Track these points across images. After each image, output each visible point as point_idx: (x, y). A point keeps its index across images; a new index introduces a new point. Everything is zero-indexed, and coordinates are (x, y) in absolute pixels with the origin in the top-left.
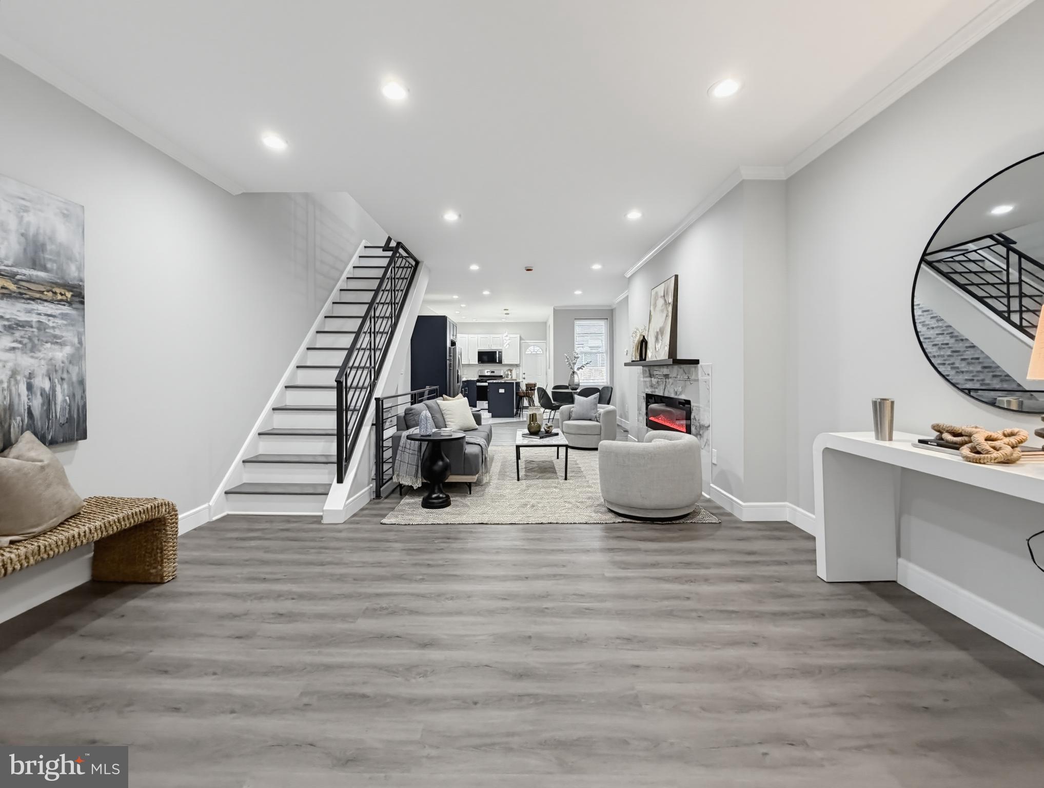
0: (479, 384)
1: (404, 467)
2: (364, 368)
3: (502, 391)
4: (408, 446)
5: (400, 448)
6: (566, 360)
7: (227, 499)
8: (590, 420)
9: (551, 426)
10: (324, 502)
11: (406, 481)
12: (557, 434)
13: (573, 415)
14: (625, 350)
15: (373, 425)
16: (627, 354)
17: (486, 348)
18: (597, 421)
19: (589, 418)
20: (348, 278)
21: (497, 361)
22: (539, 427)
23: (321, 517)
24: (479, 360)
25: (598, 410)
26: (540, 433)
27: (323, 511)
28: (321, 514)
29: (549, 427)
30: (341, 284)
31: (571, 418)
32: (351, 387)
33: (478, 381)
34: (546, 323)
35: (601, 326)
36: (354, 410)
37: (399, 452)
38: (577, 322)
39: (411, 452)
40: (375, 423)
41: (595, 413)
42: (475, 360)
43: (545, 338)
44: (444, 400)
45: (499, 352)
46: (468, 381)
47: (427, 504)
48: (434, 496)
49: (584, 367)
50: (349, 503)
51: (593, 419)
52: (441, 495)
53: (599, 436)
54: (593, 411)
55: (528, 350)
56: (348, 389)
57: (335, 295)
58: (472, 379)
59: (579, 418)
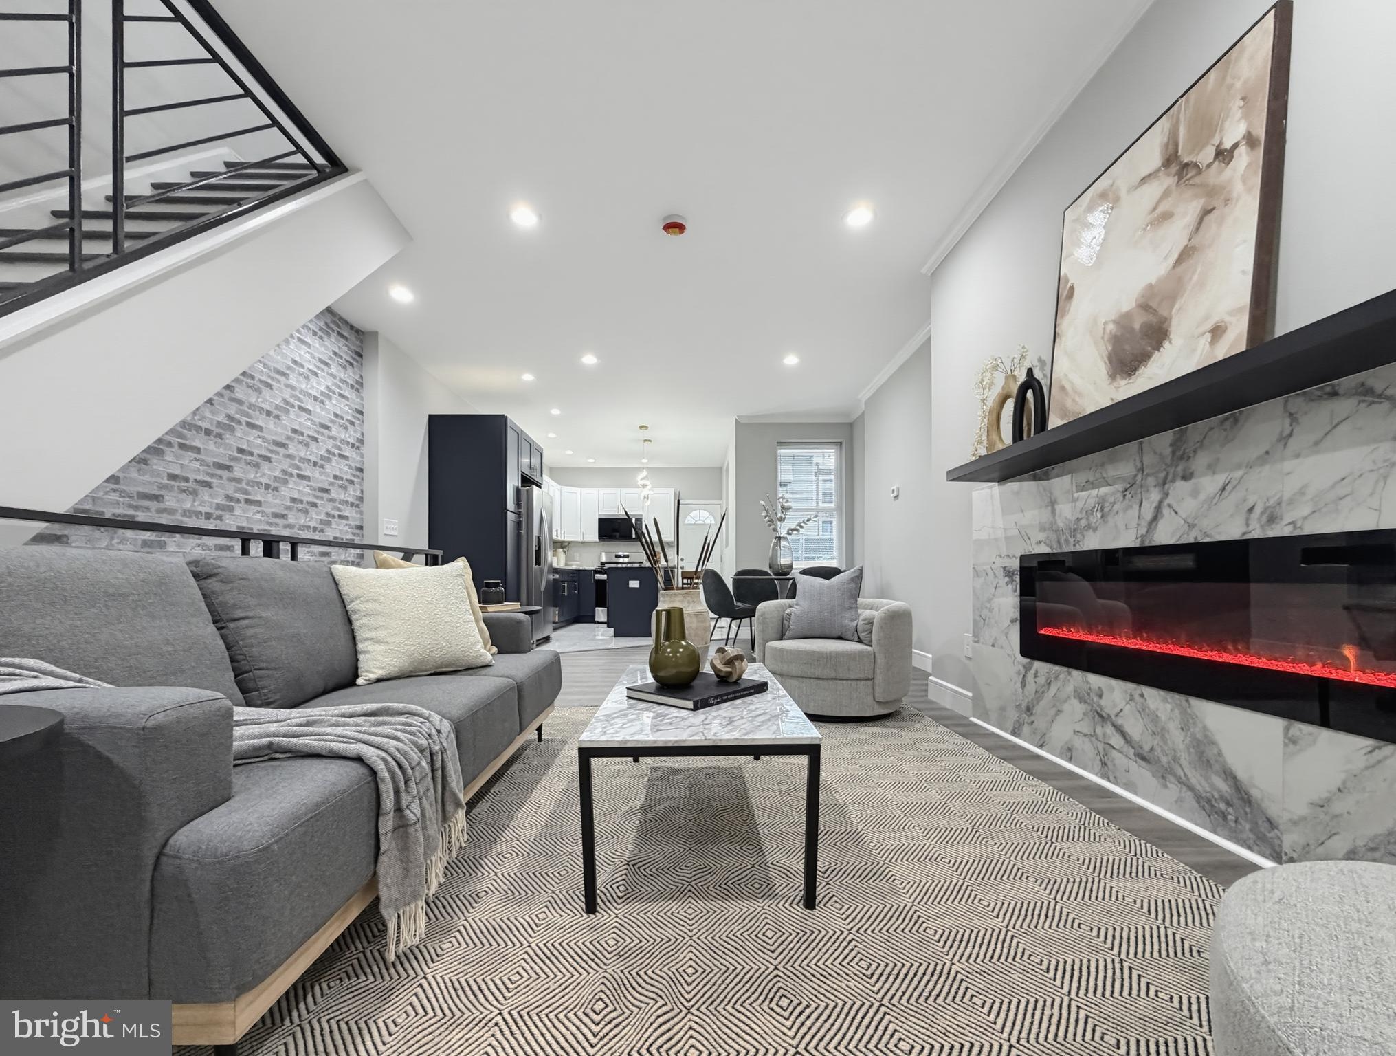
0: (598, 576)
3: (634, 584)
6: (764, 514)
8: (840, 638)
9: (740, 658)
12: (761, 688)
13: (793, 626)
14: (895, 488)
16: (896, 497)
17: (614, 511)
18: (860, 641)
19: (837, 634)
21: (634, 536)
22: (695, 659)
24: (601, 536)
25: (860, 611)
26: (696, 683)
29: (730, 662)
31: (787, 634)
33: (597, 572)
34: (721, 469)
35: (828, 458)
38: (782, 452)
41: (853, 620)
42: (593, 535)
43: (719, 495)
45: (637, 520)
46: (579, 571)
49: (801, 527)
51: (849, 635)
53: (870, 683)
54: (848, 615)
55: (689, 518)
58: (587, 568)
59: (809, 634)
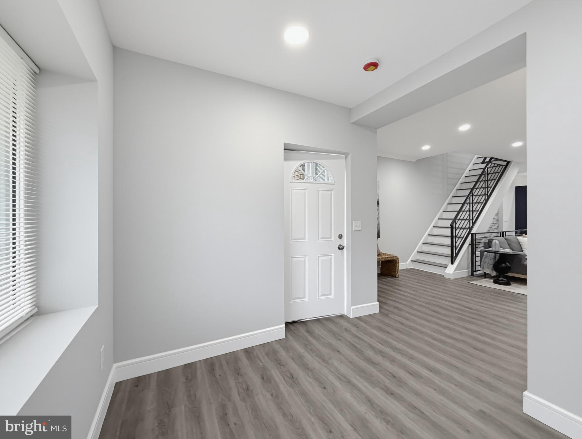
1: (486, 265)
2: (466, 220)
4: (488, 256)
5: (484, 256)
7: (412, 263)
10: (445, 270)
11: (488, 271)
15: (470, 244)
20: (465, 177)
23: (444, 275)
27: (444, 273)
28: (444, 274)
30: (462, 180)
32: (458, 228)
36: (460, 237)
37: (483, 258)
39: (490, 258)
40: (471, 243)
44: (523, 237)
47: (496, 282)
48: (500, 279)
50: (455, 273)
52: (504, 279)
56: (456, 229)
57: (458, 186)
